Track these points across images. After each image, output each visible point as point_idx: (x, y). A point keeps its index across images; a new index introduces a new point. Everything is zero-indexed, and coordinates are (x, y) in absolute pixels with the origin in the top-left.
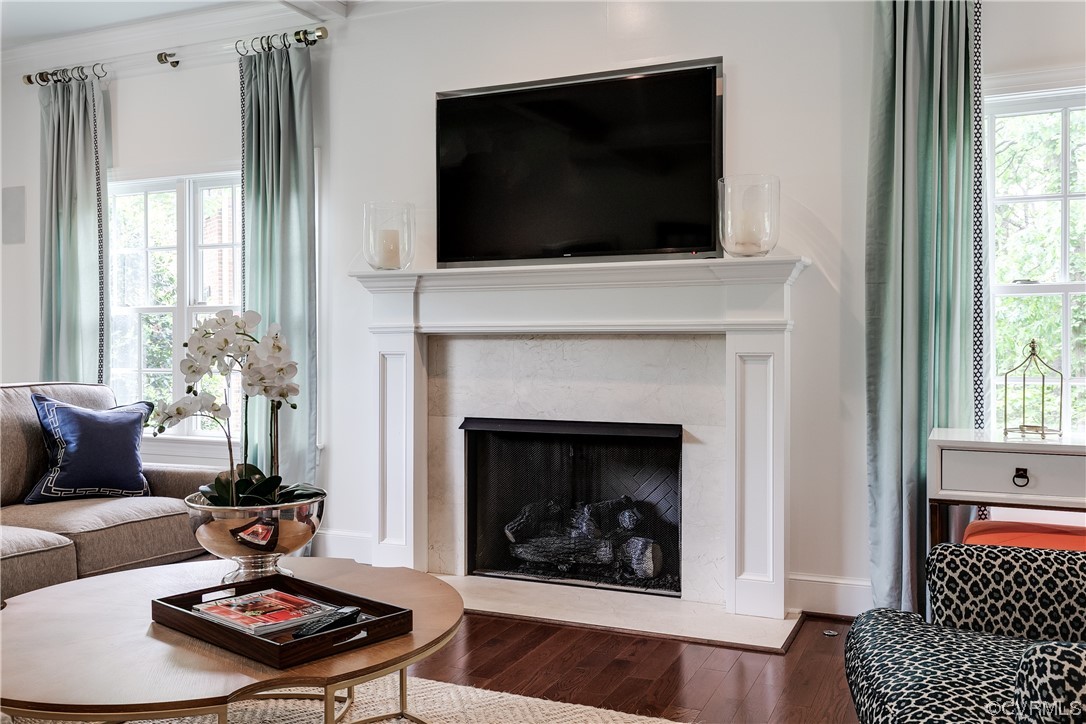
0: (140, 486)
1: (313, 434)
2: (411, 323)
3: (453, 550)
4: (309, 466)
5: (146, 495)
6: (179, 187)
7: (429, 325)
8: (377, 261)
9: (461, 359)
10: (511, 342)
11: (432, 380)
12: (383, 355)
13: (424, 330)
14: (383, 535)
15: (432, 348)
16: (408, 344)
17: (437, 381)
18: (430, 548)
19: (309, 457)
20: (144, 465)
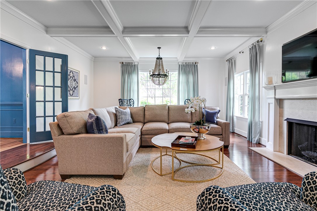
0: (214, 123)
1: (259, 119)
2: (273, 96)
3: (284, 148)
4: (258, 125)
5: (215, 124)
6: (243, 74)
7: (278, 97)
8: (267, 84)
9: (286, 104)
10: (298, 100)
11: (280, 109)
12: (269, 103)
13: (276, 98)
14: (268, 141)
15: (280, 102)
16: (273, 101)
17: (281, 109)
18: (279, 146)
19: (258, 123)
20: (216, 120)
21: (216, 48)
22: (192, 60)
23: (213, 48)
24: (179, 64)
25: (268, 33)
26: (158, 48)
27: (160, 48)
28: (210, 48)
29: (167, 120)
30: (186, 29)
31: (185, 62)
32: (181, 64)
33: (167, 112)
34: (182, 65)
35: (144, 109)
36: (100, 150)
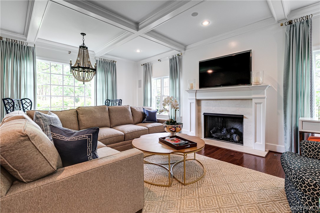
0: (156, 121)
1: (180, 115)
2: (195, 98)
3: (202, 134)
4: (179, 120)
5: (157, 123)
6: (161, 79)
7: (198, 98)
9: (203, 103)
11: (198, 107)
12: (190, 103)
14: (191, 131)
15: (198, 102)
16: (194, 101)
18: (198, 133)
19: (179, 118)
20: (157, 118)
21: (141, 51)
22: (110, 58)
23: (138, 51)
24: (97, 59)
25: (186, 51)
26: (82, 34)
27: (85, 34)
28: (136, 51)
29: (109, 125)
30: (137, 26)
31: (102, 58)
32: (98, 59)
33: (107, 114)
34: (100, 61)
35: (76, 113)
36: (114, 184)
